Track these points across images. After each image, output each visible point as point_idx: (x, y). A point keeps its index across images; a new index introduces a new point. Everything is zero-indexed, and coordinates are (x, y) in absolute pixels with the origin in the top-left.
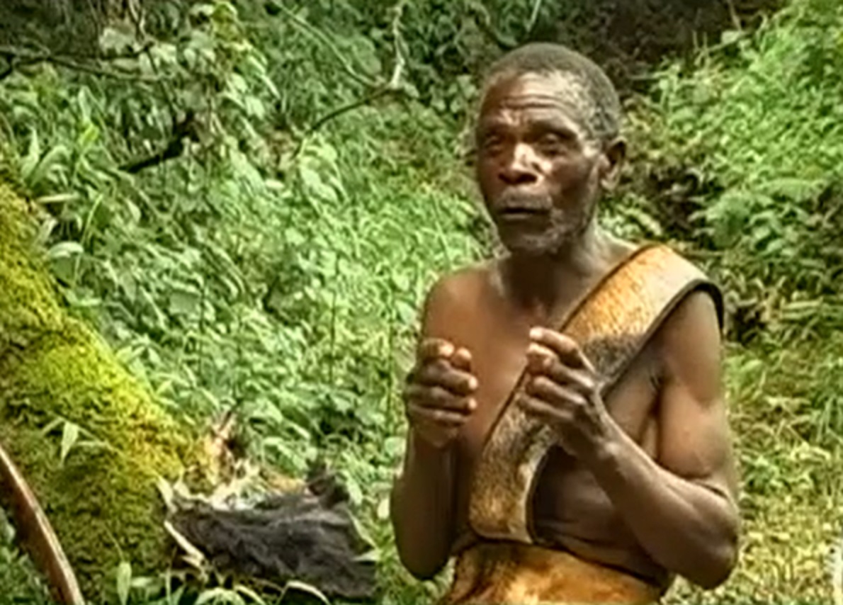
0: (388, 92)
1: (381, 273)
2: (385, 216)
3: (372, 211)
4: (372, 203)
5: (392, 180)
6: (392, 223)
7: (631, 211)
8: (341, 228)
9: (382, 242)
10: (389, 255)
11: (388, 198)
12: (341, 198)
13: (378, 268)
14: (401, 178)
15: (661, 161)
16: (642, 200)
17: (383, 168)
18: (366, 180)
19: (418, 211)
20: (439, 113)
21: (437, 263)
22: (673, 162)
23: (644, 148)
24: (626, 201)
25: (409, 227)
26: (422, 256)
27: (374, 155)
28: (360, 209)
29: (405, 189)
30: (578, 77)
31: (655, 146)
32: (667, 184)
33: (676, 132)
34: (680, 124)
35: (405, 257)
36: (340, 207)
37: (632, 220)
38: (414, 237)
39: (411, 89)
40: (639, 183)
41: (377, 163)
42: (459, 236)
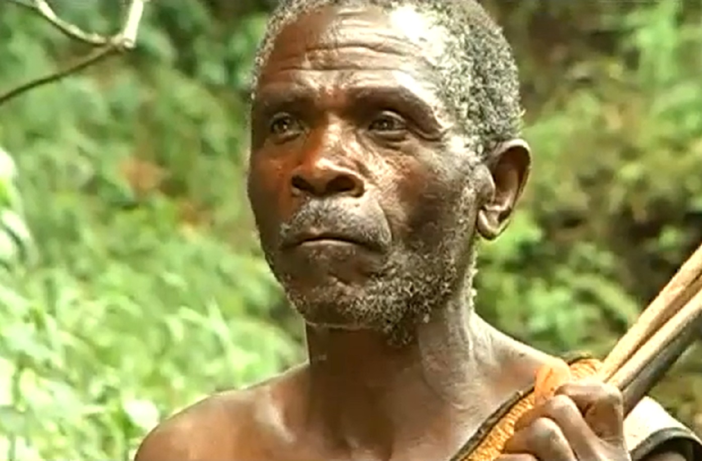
0: (116, 51)
1: (102, 400)
2: (110, 288)
3: (84, 278)
4: (83, 264)
5: (122, 220)
6: (123, 302)
7: (587, 282)
8: (25, 312)
9: (105, 340)
10: (117, 365)
11: (114, 255)
12: (22, 255)
13: (96, 388)
14: (139, 214)
15: (641, 185)
16: (606, 259)
17: (105, 193)
18: (71, 218)
19: (173, 279)
20: (213, 89)
21: (210, 379)
22: (663, 186)
23: (610, 158)
24: (573, 261)
25: (157, 310)
26: (183, 365)
27: (86, 169)
28: (60, 275)
29: (147, 237)
30: (444, 16)
31: (630, 154)
32: (652, 229)
33: (669, 129)
34: (677, 114)
35: (147, 367)
36: (20, 271)
37: (586, 297)
38: (165, 329)
39: (160, 43)
40: (599, 226)
41: (93, 186)
42: (252, 327)
